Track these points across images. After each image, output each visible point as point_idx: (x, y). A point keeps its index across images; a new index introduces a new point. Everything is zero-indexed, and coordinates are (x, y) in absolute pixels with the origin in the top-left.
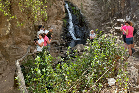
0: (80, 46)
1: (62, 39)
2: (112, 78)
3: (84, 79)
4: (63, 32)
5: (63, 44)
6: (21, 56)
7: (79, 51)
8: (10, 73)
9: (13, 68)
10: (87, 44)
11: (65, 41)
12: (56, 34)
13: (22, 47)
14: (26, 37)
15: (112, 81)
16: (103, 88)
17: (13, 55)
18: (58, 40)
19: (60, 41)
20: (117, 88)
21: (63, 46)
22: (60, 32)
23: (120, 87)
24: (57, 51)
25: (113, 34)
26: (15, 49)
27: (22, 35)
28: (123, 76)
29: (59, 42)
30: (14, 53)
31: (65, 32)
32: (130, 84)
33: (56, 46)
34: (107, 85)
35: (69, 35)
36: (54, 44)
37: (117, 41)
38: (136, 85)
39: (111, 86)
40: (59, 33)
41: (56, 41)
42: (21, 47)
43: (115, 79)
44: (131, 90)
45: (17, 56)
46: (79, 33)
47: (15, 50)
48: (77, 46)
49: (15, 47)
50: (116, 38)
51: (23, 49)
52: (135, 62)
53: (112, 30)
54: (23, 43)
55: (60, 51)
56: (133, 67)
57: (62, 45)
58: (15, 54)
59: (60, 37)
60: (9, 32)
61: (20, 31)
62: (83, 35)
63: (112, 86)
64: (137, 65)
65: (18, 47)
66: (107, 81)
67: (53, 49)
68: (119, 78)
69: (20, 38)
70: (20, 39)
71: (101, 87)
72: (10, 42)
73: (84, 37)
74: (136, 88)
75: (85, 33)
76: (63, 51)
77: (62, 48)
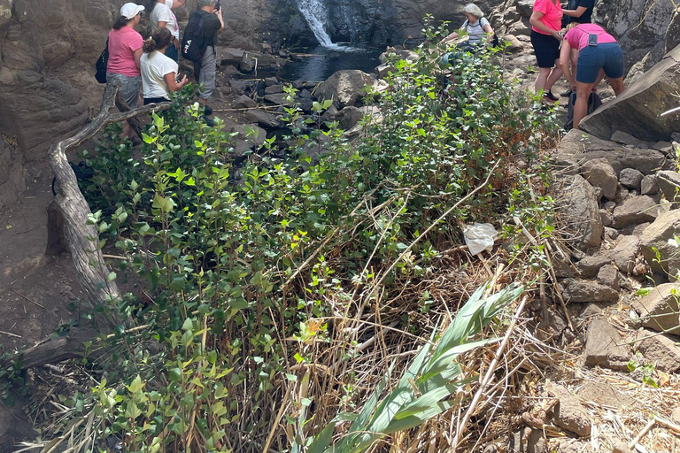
0: (350, 78)
1: (265, 45)
2: (484, 221)
3: (360, 228)
4: (269, 15)
5: (271, 69)
6: (74, 121)
7: (347, 100)
8: (26, 193)
9: (42, 175)
10: (381, 69)
11: (282, 53)
12: (240, 20)
13: (76, 78)
14: (96, 33)
15: (480, 236)
16: (443, 265)
17: (34, 115)
18: (246, 48)
19: (259, 53)
20: (502, 265)
21: (274, 79)
22: (256, 12)
23: (516, 262)
24: (244, 98)
25: (507, 26)
26: (42, 89)
27: (75, 26)
28: (530, 216)
29: (252, 59)
30: (43, 108)
31: (282, 14)
32: (560, 251)
33: (238, 77)
34: (460, 252)
35: (302, 29)
36: (231, 69)
37: (522, 59)
38: (584, 251)
39: (476, 257)
40: (253, 17)
41: (238, 53)
42: (74, 82)
43: (498, 227)
44: (563, 273)
45: (56, 120)
46: (347, 20)
47: (44, 93)
48: (337, 77)
49: (42, 80)
50: (519, 43)
51: (83, 87)
52: (589, 158)
53: (502, 10)
54: (82, 64)
55: (259, 101)
56: (577, 179)
57: (266, 71)
58: (46, 112)
59: (257, 36)
60: (8, 11)
61: (63, 8)
62: (367, 28)
63: (481, 257)
64: (595, 171)
65: (57, 81)
66: (461, 235)
67: (227, 89)
68: (512, 222)
69: (65, 38)
70: (64, 43)
71: (435, 260)
72: (17, 58)
73: (372, 35)
74: (581, 266)
75: (377, 17)
76: (272, 98)
77: (264, 86)
